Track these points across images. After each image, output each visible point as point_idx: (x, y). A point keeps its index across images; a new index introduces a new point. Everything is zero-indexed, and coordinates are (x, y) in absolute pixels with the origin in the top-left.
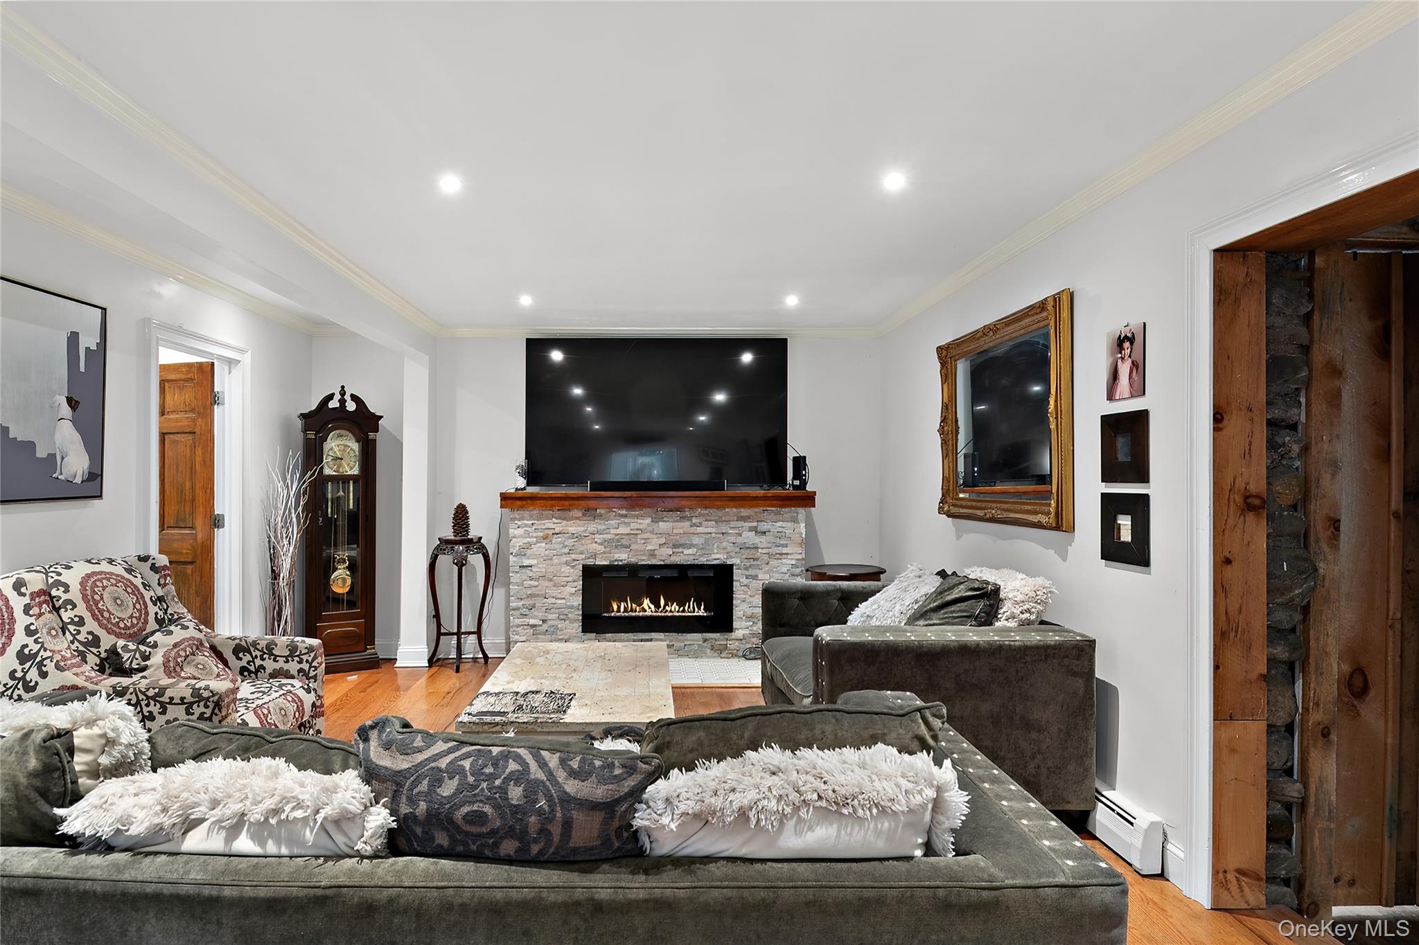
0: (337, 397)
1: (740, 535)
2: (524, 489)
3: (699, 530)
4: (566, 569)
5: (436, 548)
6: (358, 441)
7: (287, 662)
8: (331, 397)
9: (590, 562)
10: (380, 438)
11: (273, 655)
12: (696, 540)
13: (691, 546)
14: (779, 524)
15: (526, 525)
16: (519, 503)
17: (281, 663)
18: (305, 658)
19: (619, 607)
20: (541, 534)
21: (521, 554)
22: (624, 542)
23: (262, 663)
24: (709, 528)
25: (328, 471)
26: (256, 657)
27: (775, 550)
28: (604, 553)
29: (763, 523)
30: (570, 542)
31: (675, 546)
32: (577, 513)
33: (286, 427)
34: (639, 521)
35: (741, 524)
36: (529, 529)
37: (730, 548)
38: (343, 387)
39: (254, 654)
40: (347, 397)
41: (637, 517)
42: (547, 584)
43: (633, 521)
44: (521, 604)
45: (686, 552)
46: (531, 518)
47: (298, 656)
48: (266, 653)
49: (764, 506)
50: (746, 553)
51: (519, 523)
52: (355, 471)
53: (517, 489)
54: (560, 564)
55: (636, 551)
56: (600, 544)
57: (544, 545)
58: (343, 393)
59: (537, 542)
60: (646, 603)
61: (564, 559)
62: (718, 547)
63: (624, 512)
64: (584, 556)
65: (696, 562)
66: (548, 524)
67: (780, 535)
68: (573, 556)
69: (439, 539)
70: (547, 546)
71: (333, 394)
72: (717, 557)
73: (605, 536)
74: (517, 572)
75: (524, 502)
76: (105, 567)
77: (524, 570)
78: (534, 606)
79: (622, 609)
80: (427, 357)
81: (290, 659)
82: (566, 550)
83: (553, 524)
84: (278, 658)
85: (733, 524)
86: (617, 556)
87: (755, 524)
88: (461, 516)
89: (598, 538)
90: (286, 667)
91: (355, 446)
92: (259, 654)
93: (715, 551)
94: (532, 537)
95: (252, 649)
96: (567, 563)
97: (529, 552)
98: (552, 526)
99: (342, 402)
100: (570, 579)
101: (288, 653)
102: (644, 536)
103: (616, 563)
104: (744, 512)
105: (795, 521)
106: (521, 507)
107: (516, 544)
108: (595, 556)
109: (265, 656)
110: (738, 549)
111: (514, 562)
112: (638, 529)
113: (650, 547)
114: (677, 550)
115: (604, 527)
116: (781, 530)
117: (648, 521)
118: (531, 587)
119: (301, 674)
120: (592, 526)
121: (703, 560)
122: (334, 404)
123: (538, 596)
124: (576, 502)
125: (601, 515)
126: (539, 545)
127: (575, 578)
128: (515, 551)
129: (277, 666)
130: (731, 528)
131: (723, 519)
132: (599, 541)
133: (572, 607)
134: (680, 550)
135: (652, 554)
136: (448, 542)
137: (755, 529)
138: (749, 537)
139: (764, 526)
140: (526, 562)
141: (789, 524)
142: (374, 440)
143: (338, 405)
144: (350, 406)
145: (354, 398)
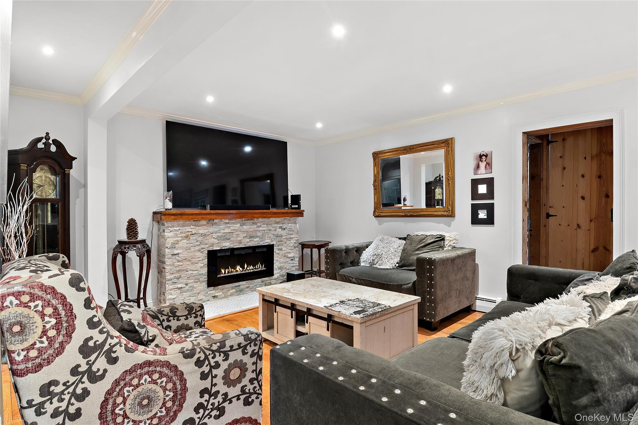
0: (43, 141)
1: (276, 230)
2: (171, 209)
3: (260, 229)
4: (198, 254)
5: (116, 247)
7: (187, 319)
8: (39, 140)
9: (211, 249)
11: (177, 316)
12: (259, 234)
13: (257, 237)
14: (290, 225)
15: (176, 230)
16: (173, 217)
17: (183, 321)
18: (199, 313)
19: (225, 272)
20: (184, 235)
21: (173, 247)
22: (227, 237)
23: (168, 323)
24: (264, 228)
25: (35, 196)
26: (164, 320)
27: (289, 236)
28: (218, 243)
29: (284, 225)
30: (200, 239)
31: (251, 237)
32: (204, 222)
34: (234, 225)
35: (276, 225)
36: (177, 233)
37: (272, 237)
38: (46, 134)
39: (161, 319)
40: (50, 142)
41: (233, 223)
42: (188, 263)
43: (232, 225)
44: (173, 276)
45: (255, 240)
46: (179, 226)
47: (194, 313)
48: (170, 316)
49: (284, 217)
50: (278, 239)
51: (171, 229)
52: (54, 196)
53: (166, 209)
54: (195, 251)
55: (233, 241)
56: (216, 239)
57: (185, 241)
58: (47, 138)
59: (182, 240)
60: (238, 268)
61: (197, 248)
62: (267, 237)
63: (227, 221)
64: (207, 246)
65: (259, 245)
66: (188, 229)
67: (291, 230)
68: (202, 246)
69: (119, 242)
70: (188, 241)
71: (42, 138)
72: (267, 242)
73: (218, 234)
74: (170, 258)
75: (176, 217)
77: (174, 257)
78: (180, 277)
79: (227, 272)
81: (189, 316)
82: (198, 243)
83: (190, 228)
84: (180, 318)
85: (274, 225)
86: (224, 244)
87: (281, 225)
88: (132, 226)
89: (215, 235)
90: (186, 322)
91: (54, 178)
92: (165, 318)
93: (267, 239)
94: (179, 237)
95: (160, 316)
96: (199, 250)
97: (177, 246)
98: (190, 230)
99: (47, 145)
100: (200, 259)
101: (187, 312)
102: (236, 233)
103: (223, 248)
104: (278, 220)
105: (295, 223)
106: (175, 219)
107: (169, 242)
108: (212, 245)
109: (170, 318)
110: (275, 237)
111: (169, 252)
112: (234, 230)
113: (239, 239)
114: (251, 239)
115: (218, 229)
116: (290, 227)
117: (238, 225)
118: (179, 265)
119: (196, 325)
120: (212, 229)
121: (262, 244)
122: (40, 145)
123: (183, 270)
124: (205, 216)
125: (216, 223)
126: (183, 241)
127: (203, 258)
128: (169, 246)
129: (180, 323)
130: (272, 227)
131: (269, 223)
132: (215, 237)
133: (202, 274)
134: (252, 239)
135: (240, 242)
136: (125, 243)
137: (281, 227)
138: (279, 231)
139: (284, 226)
140: (176, 252)
141: (293, 225)
142: (69, 174)
143: (43, 146)
144: (53, 148)
145: (55, 142)
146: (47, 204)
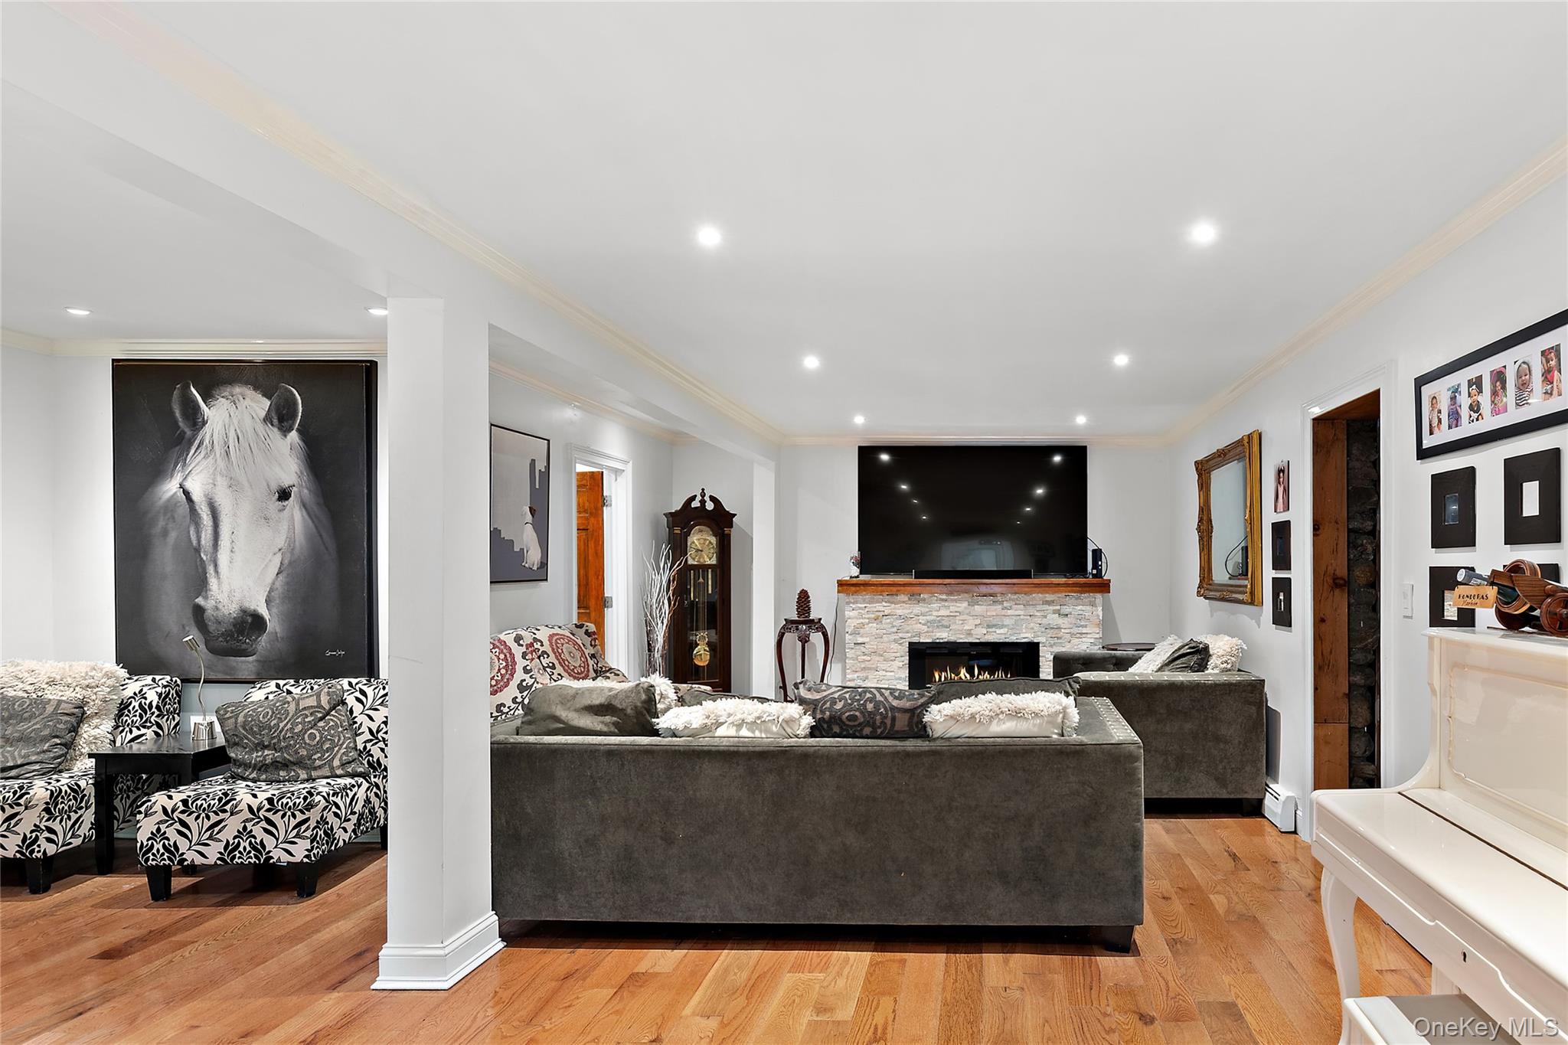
0: (699, 498)
1: (1045, 617)
2: (858, 577)
3: (1010, 612)
4: (894, 646)
5: (783, 627)
6: (715, 536)
8: (693, 498)
9: (915, 640)
10: (734, 534)
12: (1007, 621)
13: (1003, 626)
14: (1079, 608)
15: (860, 608)
16: (853, 589)
19: (940, 677)
20: (873, 616)
21: (855, 633)
22: (945, 623)
24: (1019, 610)
25: (690, 562)
27: (1076, 630)
28: (927, 632)
29: (1065, 607)
30: (898, 623)
31: (989, 626)
32: (903, 597)
33: (656, 524)
34: (958, 605)
35: (1046, 607)
36: (863, 612)
37: (1037, 628)
38: (703, 490)
40: (707, 498)
41: (956, 601)
42: (877, 658)
43: (952, 604)
44: (856, 676)
45: (998, 631)
46: (864, 601)
49: (1066, 592)
50: (1051, 633)
51: (854, 606)
52: (714, 561)
53: (851, 577)
54: (889, 642)
55: (955, 630)
56: (923, 625)
57: (875, 625)
58: (703, 495)
59: (869, 623)
60: (963, 673)
61: (893, 637)
62: (1026, 627)
63: (944, 597)
64: (909, 635)
65: (1007, 640)
66: (879, 607)
67: (1080, 617)
68: (901, 635)
69: (785, 620)
70: (878, 626)
71: (696, 496)
72: (1024, 636)
73: (928, 618)
74: (852, 648)
75: (858, 588)
76: (557, 630)
77: (858, 647)
78: (867, 678)
79: (943, 679)
80: (773, 463)
82: (895, 630)
83: (882, 606)
85: (1039, 607)
86: (938, 635)
87: (1058, 607)
88: (804, 599)
89: (922, 619)
91: (713, 540)
93: (1024, 631)
94: (865, 618)
96: (895, 641)
97: (862, 631)
98: (882, 609)
99: (703, 502)
100: (898, 654)
102: (962, 617)
103: (938, 641)
104: (1049, 597)
105: (1093, 604)
106: (856, 592)
107: (851, 625)
108: (919, 635)
110: (1043, 629)
111: (850, 640)
112: (956, 612)
113: (966, 627)
114: (990, 630)
115: (927, 610)
116: (1081, 612)
117: (965, 604)
118: (864, 661)
120: (918, 609)
121: (1013, 639)
122: (696, 504)
123: (870, 669)
124: (902, 588)
125: (924, 600)
126: (871, 625)
127: (903, 654)
128: (850, 631)
130: (1038, 611)
131: (1031, 603)
132: (923, 622)
133: (900, 679)
134: (994, 629)
135: (969, 633)
136: (793, 622)
137: (1058, 612)
138: (1054, 619)
139: (1066, 610)
140: (860, 640)
141: (1089, 608)
142: (729, 536)
143: (699, 505)
144: (710, 506)
145: (712, 499)
146: (708, 571)
